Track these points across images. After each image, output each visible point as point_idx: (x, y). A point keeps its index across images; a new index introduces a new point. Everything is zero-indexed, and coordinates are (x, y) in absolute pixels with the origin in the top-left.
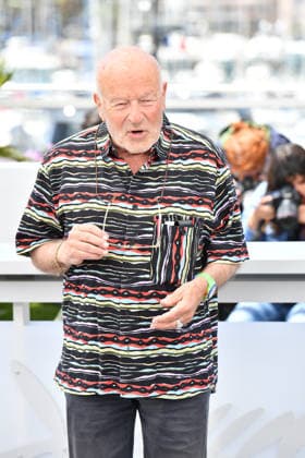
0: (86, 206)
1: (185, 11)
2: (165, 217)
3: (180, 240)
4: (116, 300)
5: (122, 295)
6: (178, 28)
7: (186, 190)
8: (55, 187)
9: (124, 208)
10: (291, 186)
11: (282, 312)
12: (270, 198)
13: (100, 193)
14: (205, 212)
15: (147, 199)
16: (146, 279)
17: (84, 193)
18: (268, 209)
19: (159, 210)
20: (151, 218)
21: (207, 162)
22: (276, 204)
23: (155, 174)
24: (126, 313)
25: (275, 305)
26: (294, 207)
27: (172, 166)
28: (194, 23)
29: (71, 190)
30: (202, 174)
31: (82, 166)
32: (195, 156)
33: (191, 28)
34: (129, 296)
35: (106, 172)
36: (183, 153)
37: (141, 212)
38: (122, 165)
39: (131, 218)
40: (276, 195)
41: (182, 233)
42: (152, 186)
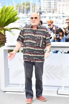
0: (28, 34)
1: (44, 10)
2: (39, 37)
3: (40, 41)
4: (31, 48)
5: (32, 47)
6: (43, 12)
7: (42, 33)
8: (24, 32)
9: (33, 35)
10: (59, 34)
11: (57, 52)
12: (56, 35)
13: (30, 33)
14: (44, 37)
15: (36, 34)
16: (35, 45)
17: (27, 33)
18: (55, 36)
19: (38, 36)
20: (36, 37)
21: (45, 30)
22: (57, 36)
23: (38, 31)
24: (32, 50)
25: (56, 51)
26: (59, 36)
27: (40, 30)
28: (46, 11)
29: (26, 32)
30: (44, 31)
31: (27, 29)
32: (43, 29)
33: (45, 12)
34: (33, 47)
35: (31, 30)
36: (42, 28)
37: (35, 36)
38: (33, 29)
39: (34, 36)
40: (57, 35)
41: (41, 40)
42: (37, 32)
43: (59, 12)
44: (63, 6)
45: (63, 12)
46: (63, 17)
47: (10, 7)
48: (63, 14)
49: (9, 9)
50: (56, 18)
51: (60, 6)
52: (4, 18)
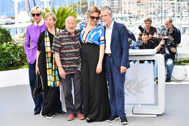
43: (125, 12)
44: (129, 4)
45: (129, 12)
46: (131, 17)
47: (67, 8)
48: (129, 14)
49: (67, 10)
50: (121, 19)
51: (125, 4)
52: (61, 22)
